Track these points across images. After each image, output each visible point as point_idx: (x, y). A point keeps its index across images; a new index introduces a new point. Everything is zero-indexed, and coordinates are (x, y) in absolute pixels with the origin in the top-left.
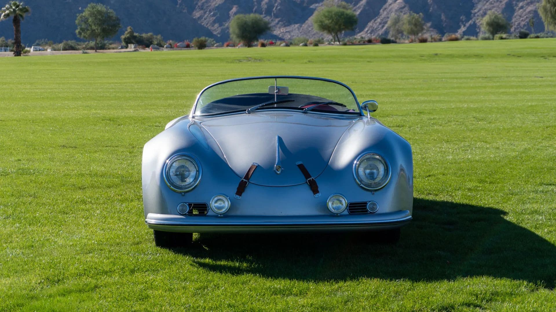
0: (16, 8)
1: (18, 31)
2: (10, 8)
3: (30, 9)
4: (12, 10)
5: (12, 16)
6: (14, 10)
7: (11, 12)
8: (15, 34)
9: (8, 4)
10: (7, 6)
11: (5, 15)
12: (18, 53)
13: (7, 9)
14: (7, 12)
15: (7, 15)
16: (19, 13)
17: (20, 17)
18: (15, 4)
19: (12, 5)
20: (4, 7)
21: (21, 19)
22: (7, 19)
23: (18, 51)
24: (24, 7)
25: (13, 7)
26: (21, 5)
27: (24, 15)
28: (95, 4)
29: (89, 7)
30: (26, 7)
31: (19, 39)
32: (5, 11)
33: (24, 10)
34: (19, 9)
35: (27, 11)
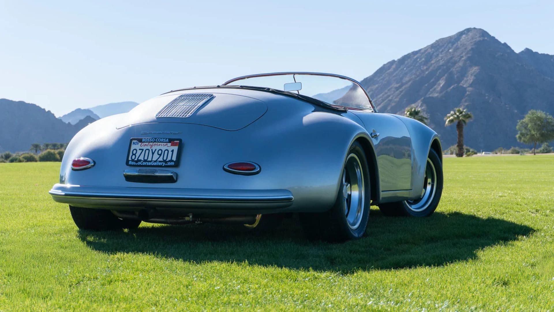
0: (460, 114)
1: (461, 135)
2: (454, 114)
3: (472, 115)
4: (456, 116)
5: (456, 122)
6: (458, 116)
7: (455, 118)
8: (458, 138)
9: (453, 111)
10: (452, 112)
11: (449, 121)
12: (460, 155)
13: (452, 115)
14: (451, 118)
15: (451, 121)
16: (463, 118)
17: (463, 123)
18: (459, 111)
19: (456, 112)
20: (449, 113)
21: (464, 124)
22: (452, 124)
23: (460, 153)
24: (467, 113)
25: (458, 114)
26: (464, 112)
27: (467, 121)
28: (535, 111)
29: (529, 113)
30: (469, 113)
31: (462, 142)
32: (449, 117)
33: (467, 116)
34: (462, 115)
35: (469, 117)
